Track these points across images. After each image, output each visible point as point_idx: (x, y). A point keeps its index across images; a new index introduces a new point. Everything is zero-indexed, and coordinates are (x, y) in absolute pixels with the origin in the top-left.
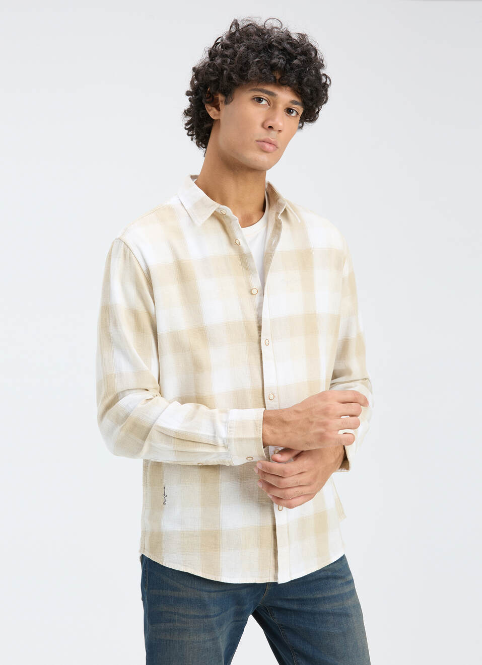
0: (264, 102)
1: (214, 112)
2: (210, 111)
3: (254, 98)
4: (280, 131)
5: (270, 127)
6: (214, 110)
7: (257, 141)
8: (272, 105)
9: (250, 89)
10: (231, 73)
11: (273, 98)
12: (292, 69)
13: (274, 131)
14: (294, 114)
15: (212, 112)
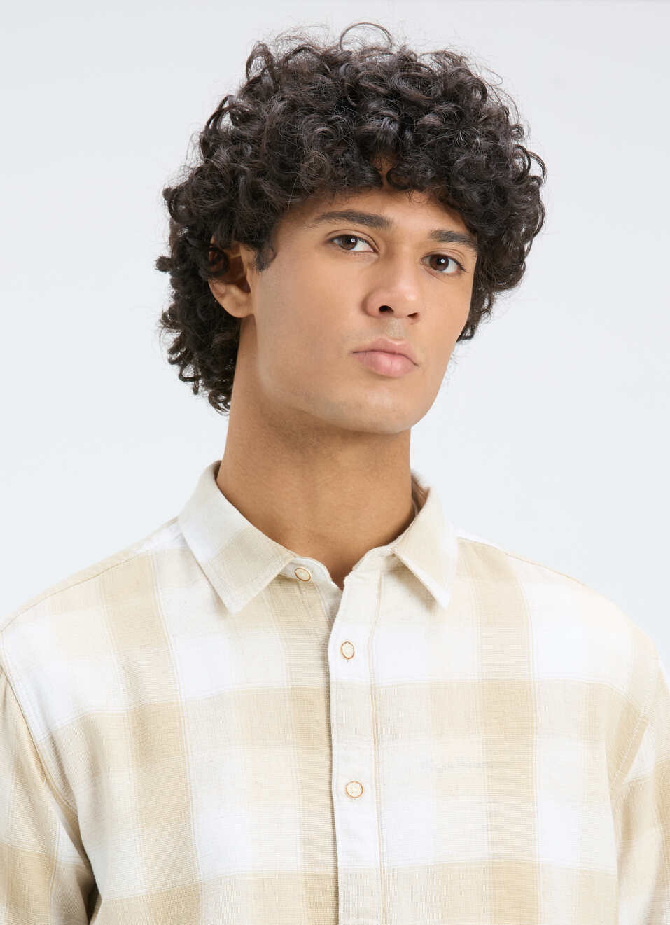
0: (361, 246)
1: (234, 298)
2: (223, 296)
3: (331, 240)
4: (413, 316)
5: (385, 309)
6: (234, 291)
7: (355, 352)
8: (385, 252)
9: (316, 215)
10: (260, 180)
11: (382, 231)
12: (418, 141)
13: (399, 317)
14: (451, 268)
15: (229, 299)
